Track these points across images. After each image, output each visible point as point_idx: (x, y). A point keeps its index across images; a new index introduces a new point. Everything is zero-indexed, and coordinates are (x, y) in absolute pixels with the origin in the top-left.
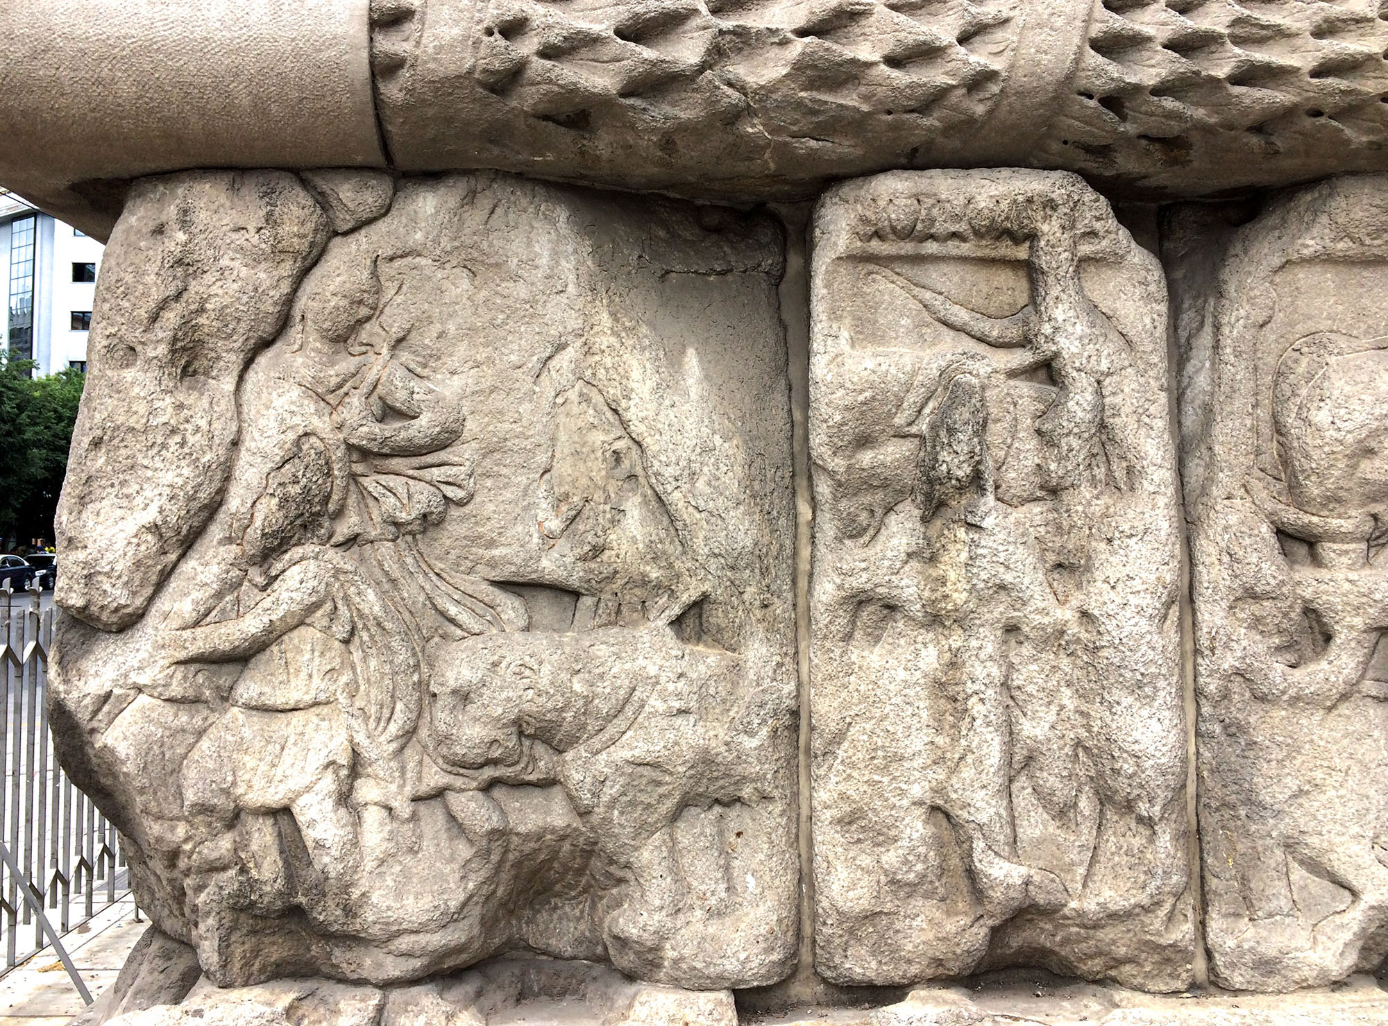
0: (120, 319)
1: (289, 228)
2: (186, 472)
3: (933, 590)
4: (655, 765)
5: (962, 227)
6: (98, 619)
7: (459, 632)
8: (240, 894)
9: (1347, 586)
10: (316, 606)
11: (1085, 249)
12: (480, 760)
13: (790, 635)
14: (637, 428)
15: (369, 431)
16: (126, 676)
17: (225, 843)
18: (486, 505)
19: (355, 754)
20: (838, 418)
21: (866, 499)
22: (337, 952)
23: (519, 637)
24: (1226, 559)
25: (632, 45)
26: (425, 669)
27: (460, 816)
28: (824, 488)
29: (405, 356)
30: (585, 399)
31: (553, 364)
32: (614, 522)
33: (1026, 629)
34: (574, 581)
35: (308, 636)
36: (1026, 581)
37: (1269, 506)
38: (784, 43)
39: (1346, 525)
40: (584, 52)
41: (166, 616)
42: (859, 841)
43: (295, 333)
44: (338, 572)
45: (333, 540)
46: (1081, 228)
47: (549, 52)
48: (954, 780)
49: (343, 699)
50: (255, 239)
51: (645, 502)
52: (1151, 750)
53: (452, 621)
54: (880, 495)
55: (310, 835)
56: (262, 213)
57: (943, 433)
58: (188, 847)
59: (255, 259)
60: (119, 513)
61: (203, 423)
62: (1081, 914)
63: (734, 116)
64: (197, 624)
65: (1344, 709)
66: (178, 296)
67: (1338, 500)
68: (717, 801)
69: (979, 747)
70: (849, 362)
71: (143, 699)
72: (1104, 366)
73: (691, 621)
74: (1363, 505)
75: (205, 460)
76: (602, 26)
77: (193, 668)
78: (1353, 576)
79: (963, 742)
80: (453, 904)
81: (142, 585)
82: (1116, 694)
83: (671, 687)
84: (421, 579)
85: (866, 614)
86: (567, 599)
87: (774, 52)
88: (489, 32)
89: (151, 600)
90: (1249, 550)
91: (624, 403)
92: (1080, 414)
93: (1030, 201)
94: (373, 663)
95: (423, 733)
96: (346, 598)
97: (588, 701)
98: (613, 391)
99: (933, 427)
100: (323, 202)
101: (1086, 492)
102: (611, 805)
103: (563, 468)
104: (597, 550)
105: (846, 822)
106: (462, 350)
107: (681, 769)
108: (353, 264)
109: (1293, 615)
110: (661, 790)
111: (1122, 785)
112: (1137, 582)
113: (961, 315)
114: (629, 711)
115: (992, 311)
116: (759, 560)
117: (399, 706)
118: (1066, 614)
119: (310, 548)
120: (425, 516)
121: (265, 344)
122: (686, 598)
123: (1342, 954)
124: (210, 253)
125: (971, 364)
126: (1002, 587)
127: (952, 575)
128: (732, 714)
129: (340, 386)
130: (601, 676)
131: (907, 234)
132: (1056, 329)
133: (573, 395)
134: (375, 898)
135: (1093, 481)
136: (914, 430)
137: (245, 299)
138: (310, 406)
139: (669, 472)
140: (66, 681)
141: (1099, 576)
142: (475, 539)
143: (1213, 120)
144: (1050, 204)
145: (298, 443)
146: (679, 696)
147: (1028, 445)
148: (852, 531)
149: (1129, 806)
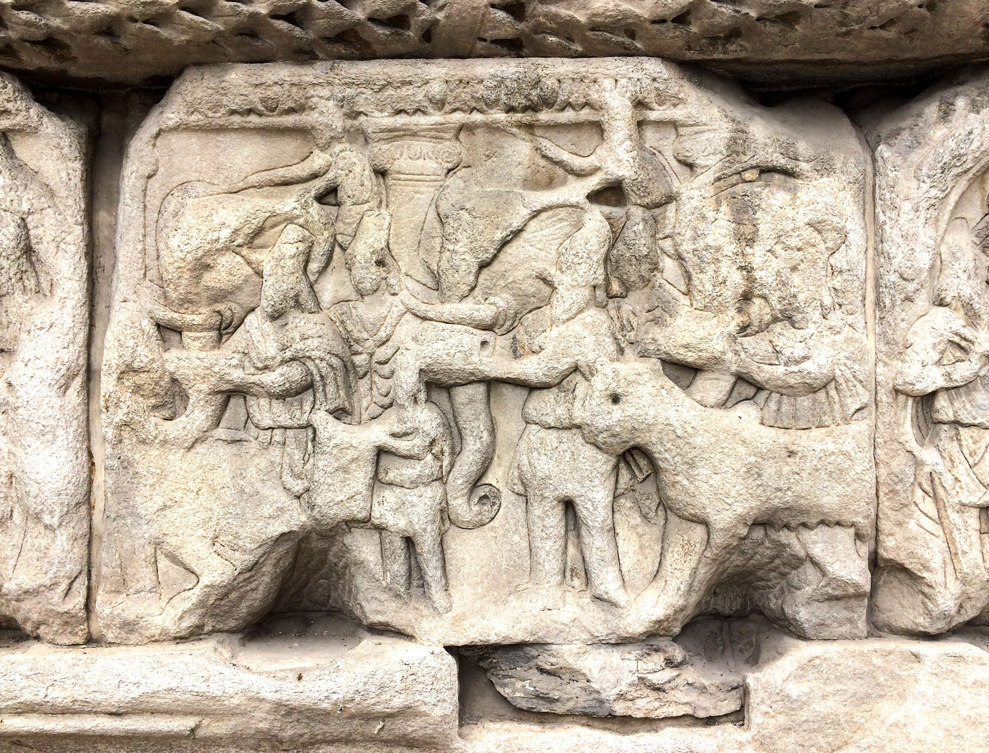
9: (197, 362)
11: (5, 123)
37: (149, 306)
39: (198, 319)
67: (190, 302)
72: (25, 207)
74: (209, 305)
78: (203, 355)
82: (28, 440)
90: (128, 337)
92: (6, 242)
101: (18, 297)
109: (162, 383)
111: (30, 502)
123: (181, 619)
135: (24, 289)
141: (20, 357)
143: (68, 28)
149: (38, 517)
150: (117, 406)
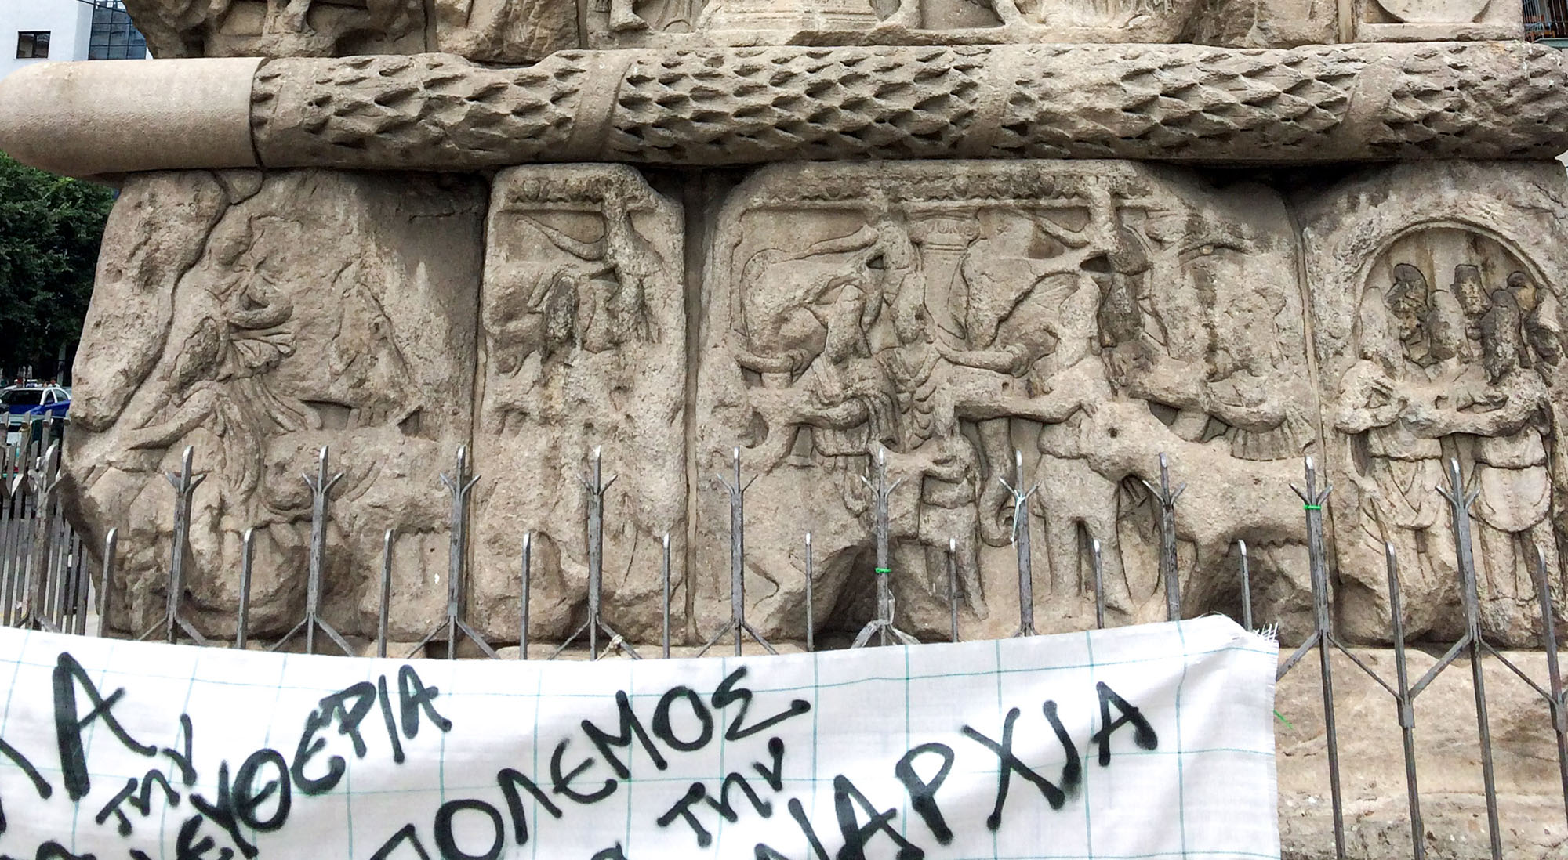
0: (114, 255)
1: (206, 203)
2: (143, 340)
3: (545, 403)
4: (384, 507)
5: (563, 195)
6: (91, 424)
7: (282, 430)
8: (156, 582)
9: (776, 398)
10: (205, 416)
11: (631, 206)
12: (290, 504)
13: (468, 431)
14: (388, 310)
15: (240, 315)
16: (103, 456)
17: (150, 553)
18: (304, 356)
19: (222, 501)
20: (494, 303)
21: (513, 350)
22: (207, 619)
23: (315, 432)
24: (711, 383)
25: (383, 108)
26: (262, 452)
27: (277, 537)
28: (490, 343)
29: (263, 272)
30: (360, 293)
31: (343, 274)
32: (372, 365)
33: (596, 426)
34: (347, 400)
35: (200, 433)
36: (596, 397)
37: (736, 352)
38: (462, 104)
39: (775, 362)
40: (359, 111)
41: (127, 422)
42: (499, 553)
43: (206, 260)
44: (219, 396)
45: (218, 378)
46: (627, 195)
47: (340, 113)
48: (552, 516)
49: (217, 469)
50: (188, 209)
51: (390, 353)
52: (660, 496)
53: (279, 424)
54: (521, 348)
55: (196, 547)
56: (192, 196)
57: (552, 311)
58: (130, 556)
59: (187, 220)
60: (107, 363)
61: (153, 312)
62: (622, 597)
63: (437, 141)
64: (143, 426)
65: (776, 472)
66: (145, 243)
67: (770, 348)
68: (420, 530)
69: (567, 496)
70: (503, 271)
71: (112, 469)
72: (643, 271)
73: (411, 423)
74: (785, 351)
75: (153, 333)
76: (368, 99)
77: (140, 451)
78: (779, 392)
79: (558, 493)
80: (271, 590)
81: (116, 404)
82: (644, 463)
83: (395, 461)
84: (263, 399)
85: (511, 419)
86: (345, 410)
87: (457, 108)
88: (310, 104)
89: (119, 413)
91: (381, 295)
92: (629, 299)
93: (598, 180)
94: (235, 448)
95: (260, 490)
96: (222, 411)
97: (349, 469)
98: (376, 289)
99: (548, 307)
100: (224, 187)
101: (634, 344)
102: (360, 531)
103: (346, 334)
104: (362, 381)
105: (493, 542)
106: (294, 268)
107: (400, 509)
108: (239, 222)
109: (747, 416)
110: (388, 522)
111: (643, 517)
112: (655, 398)
113: (567, 242)
114: (371, 476)
115: (586, 240)
116: (451, 386)
117: (248, 473)
118: (619, 417)
119: (205, 382)
120: (268, 363)
121: (191, 266)
122: (411, 407)
123: (766, 621)
124: (164, 218)
125: (570, 271)
126: (582, 401)
127: (555, 394)
128: (430, 477)
129: (226, 290)
130: (357, 455)
131: (535, 198)
132: (615, 251)
133: (354, 292)
134: (228, 586)
135: (639, 339)
136: (538, 309)
137: (180, 243)
138: (210, 302)
139: (404, 335)
140: (72, 460)
141: (637, 393)
142: (295, 377)
143: (689, 139)
144: (608, 182)
145: (202, 323)
146: (399, 466)
147: (601, 316)
148: (505, 369)
149: (649, 531)
150: (710, 435)
